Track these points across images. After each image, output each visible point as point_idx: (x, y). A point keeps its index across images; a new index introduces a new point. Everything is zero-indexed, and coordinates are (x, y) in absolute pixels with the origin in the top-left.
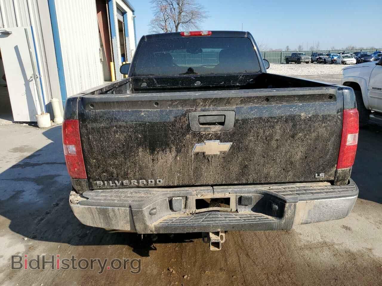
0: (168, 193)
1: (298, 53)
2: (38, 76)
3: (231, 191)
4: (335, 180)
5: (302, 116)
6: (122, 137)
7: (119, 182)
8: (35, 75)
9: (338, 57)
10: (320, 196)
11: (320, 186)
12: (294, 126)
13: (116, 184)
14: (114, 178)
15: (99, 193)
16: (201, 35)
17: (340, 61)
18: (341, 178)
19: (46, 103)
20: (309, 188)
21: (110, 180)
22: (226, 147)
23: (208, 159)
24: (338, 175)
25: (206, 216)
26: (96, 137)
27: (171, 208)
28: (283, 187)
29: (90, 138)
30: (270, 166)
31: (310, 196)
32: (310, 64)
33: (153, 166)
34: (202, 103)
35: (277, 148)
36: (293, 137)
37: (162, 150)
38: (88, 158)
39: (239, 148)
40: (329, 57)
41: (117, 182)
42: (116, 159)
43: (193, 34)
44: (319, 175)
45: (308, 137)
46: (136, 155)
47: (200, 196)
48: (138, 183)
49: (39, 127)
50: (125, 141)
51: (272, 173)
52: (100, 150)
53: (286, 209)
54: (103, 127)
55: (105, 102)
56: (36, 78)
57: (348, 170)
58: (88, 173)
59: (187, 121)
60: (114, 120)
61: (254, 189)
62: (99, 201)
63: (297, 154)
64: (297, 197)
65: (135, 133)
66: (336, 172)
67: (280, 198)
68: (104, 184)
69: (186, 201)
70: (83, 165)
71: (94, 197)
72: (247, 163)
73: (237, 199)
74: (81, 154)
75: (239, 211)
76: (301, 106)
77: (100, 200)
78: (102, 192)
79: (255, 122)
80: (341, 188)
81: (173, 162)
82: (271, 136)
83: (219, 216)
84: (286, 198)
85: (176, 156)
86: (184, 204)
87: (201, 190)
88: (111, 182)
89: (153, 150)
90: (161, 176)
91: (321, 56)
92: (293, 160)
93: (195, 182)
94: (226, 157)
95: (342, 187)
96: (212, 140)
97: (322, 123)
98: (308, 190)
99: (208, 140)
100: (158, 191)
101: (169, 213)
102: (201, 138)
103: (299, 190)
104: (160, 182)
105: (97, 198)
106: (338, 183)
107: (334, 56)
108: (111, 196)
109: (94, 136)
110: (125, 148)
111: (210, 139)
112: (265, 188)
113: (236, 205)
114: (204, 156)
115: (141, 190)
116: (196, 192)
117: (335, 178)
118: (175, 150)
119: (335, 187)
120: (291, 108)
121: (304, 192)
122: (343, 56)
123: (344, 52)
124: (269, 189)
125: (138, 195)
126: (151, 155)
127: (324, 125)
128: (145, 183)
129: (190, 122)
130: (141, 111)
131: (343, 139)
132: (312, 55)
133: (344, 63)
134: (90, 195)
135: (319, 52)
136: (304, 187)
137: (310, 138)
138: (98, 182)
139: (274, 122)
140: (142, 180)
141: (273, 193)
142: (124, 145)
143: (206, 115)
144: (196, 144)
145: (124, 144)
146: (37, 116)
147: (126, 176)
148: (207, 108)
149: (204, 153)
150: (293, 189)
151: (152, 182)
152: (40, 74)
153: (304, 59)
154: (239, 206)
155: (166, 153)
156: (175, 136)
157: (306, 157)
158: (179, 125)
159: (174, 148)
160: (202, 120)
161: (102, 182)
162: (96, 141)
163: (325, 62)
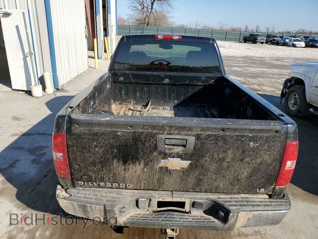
0: (135, 195)
1: (255, 34)
2: (33, 53)
3: (187, 197)
4: (273, 195)
5: (251, 145)
6: (101, 151)
7: (96, 184)
8: (31, 52)
9: (290, 41)
10: (259, 208)
11: (260, 198)
12: (243, 152)
13: (94, 184)
14: (92, 180)
15: (80, 190)
16: (172, 39)
17: (291, 44)
18: (278, 193)
19: (39, 76)
20: (250, 200)
21: (89, 182)
22: (186, 164)
23: (170, 172)
24: (275, 191)
25: (165, 216)
26: (80, 149)
27: (137, 206)
28: (230, 196)
29: (75, 150)
30: (221, 181)
31: (251, 208)
32: (265, 45)
33: (125, 174)
34: (168, 129)
35: (228, 167)
36: (242, 160)
37: (133, 163)
38: (72, 164)
39: (196, 166)
40: (282, 40)
41: (95, 183)
42: (95, 166)
43: (166, 38)
44: (260, 190)
45: (254, 161)
46: (111, 165)
47: (161, 199)
48: (112, 185)
49: (33, 96)
50: (103, 153)
51: (221, 186)
52: (83, 159)
53: (230, 217)
54: (86, 142)
55: (88, 123)
56: (31, 54)
57: (284, 188)
58: (72, 175)
59: (155, 141)
60: (95, 137)
61: (206, 197)
62: (80, 199)
63: (243, 173)
64: (240, 209)
65: (111, 148)
66: (274, 188)
67: (226, 208)
68: (84, 184)
69: (149, 202)
70: (68, 169)
71: (76, 194)
72: (202, 178)
73: (191, 204)
74: (67, 161)
75: (192, 212)
76: (251, 136)
77: (81, 197)
78: (82, 190)
79: (211, 147)
80: (277, 202)
81: (141, 173)
82: (224, 159)
83: (176, 216)
84: (231, 208)
85: (144, 168)
86: (148, 203)
87: (162, 194)
88: (90, 183)
89: (125, 162)
90: (131, 182)
91: (275, 38)
92: (239, 177)
93: (158, 188)
94: (185, 172)
95: (278, 200)
96: (174, 158)
97: (267, 151)
98: (249, 201)
99: (171, 157)
100: (128, 193)
101: (135, 210)
102: (165, 156)
103: (242, 201)
104: (129, 186)
105: (79, 195)
106: (275, 197)
107: (286, 39)
108: (90, 194)
109: (78, 148)
110: (103, 159)
111: (173, 157)
112: (214, 197)
113: (190, 208)
114: (167, 170)
115: (113, 191)
116: (159, 196)
117: (272, 193)
118: (143, 163)
119: (272, 200)
120: (242, 138)
121: (246, 203)
122: (294, 40)
123: (295, 35)
124: (218, 198)
125: (111, 195)
126: (123, 166)
127: (268, 153)
128: (117, 186)
129: (158, 143)
130: (118, 132)
131: (283, 164)
132: (267, 37)
133: (295, 46)
134: (73, 192)
135: (273, 34)
136: (247, 198)
137: (256, 162)
138: (80, 182)
139: (227, 148)
140: (115, 184)
141: (220, 202)
142: (102, 157)
143: (171, 138)
144: (161, 160)
145: (102, 155)
146: (31, 86)
147: (102, 180)
148: (172, 132)
149: (167, 168)
150: (238, 200)
151: (123, 185)
152: (34, 52)
153: (260, 40)
154: (192, 208)
155: (136, 165)
156: (144, 153)
157: (250, 176)
158: (148, 144)
159: (142, 162)
160: (167, 142)
161: (83, 182)
162: (79, 152)
163: (277, 44)
